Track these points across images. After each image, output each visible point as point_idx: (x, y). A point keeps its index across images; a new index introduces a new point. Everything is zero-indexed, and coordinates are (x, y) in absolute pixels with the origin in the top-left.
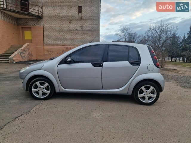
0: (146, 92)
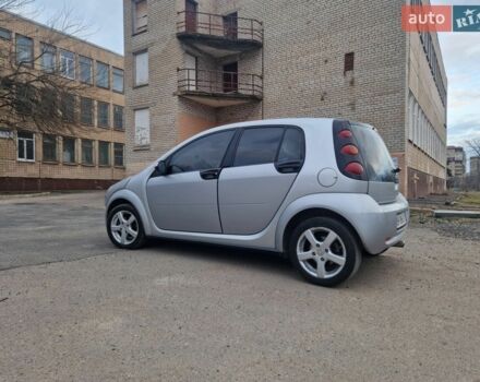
0: (318, 245)
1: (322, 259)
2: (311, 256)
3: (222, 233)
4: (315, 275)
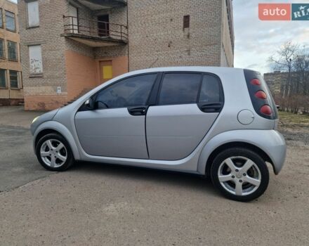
0: (237, 170)
1: (241, 181)
2: (231, 179)
3: (149, 159)
4: (234, 193)
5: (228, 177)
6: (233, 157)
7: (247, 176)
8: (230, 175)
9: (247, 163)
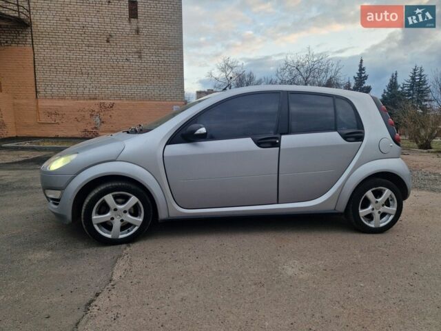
0: (376, 202)
1: (379, 212)
2: (371, 211)
3: (278, 203)
4: (373, 226)
5: (368, 210)
6: (374, 189)
7: (385, 207)
8: (370, 207)
9: (385, 193)
